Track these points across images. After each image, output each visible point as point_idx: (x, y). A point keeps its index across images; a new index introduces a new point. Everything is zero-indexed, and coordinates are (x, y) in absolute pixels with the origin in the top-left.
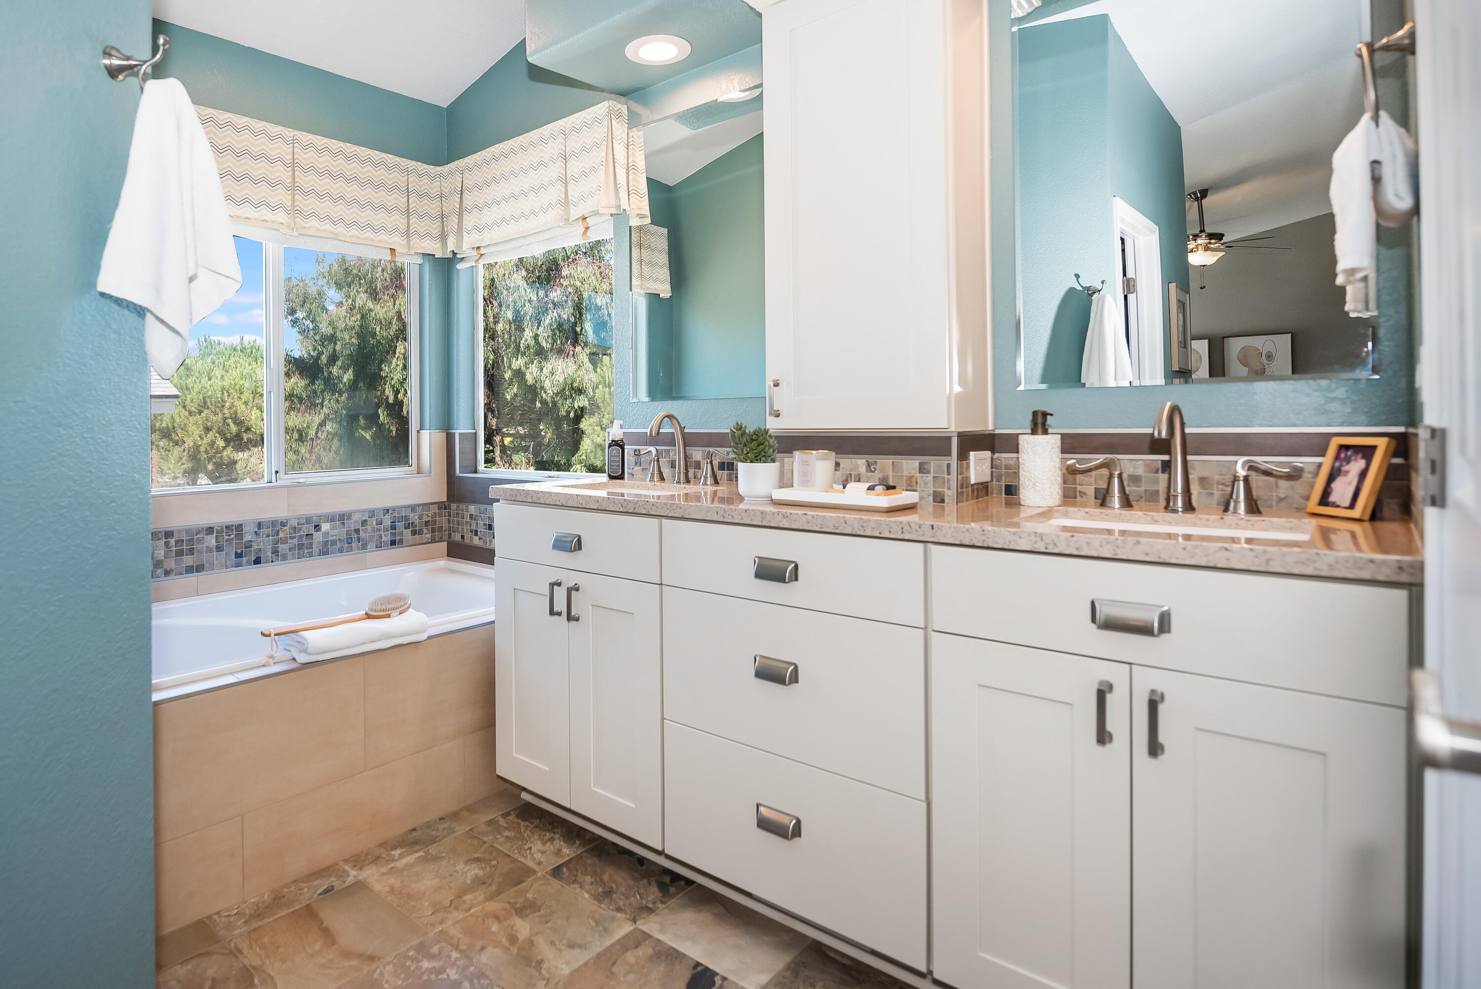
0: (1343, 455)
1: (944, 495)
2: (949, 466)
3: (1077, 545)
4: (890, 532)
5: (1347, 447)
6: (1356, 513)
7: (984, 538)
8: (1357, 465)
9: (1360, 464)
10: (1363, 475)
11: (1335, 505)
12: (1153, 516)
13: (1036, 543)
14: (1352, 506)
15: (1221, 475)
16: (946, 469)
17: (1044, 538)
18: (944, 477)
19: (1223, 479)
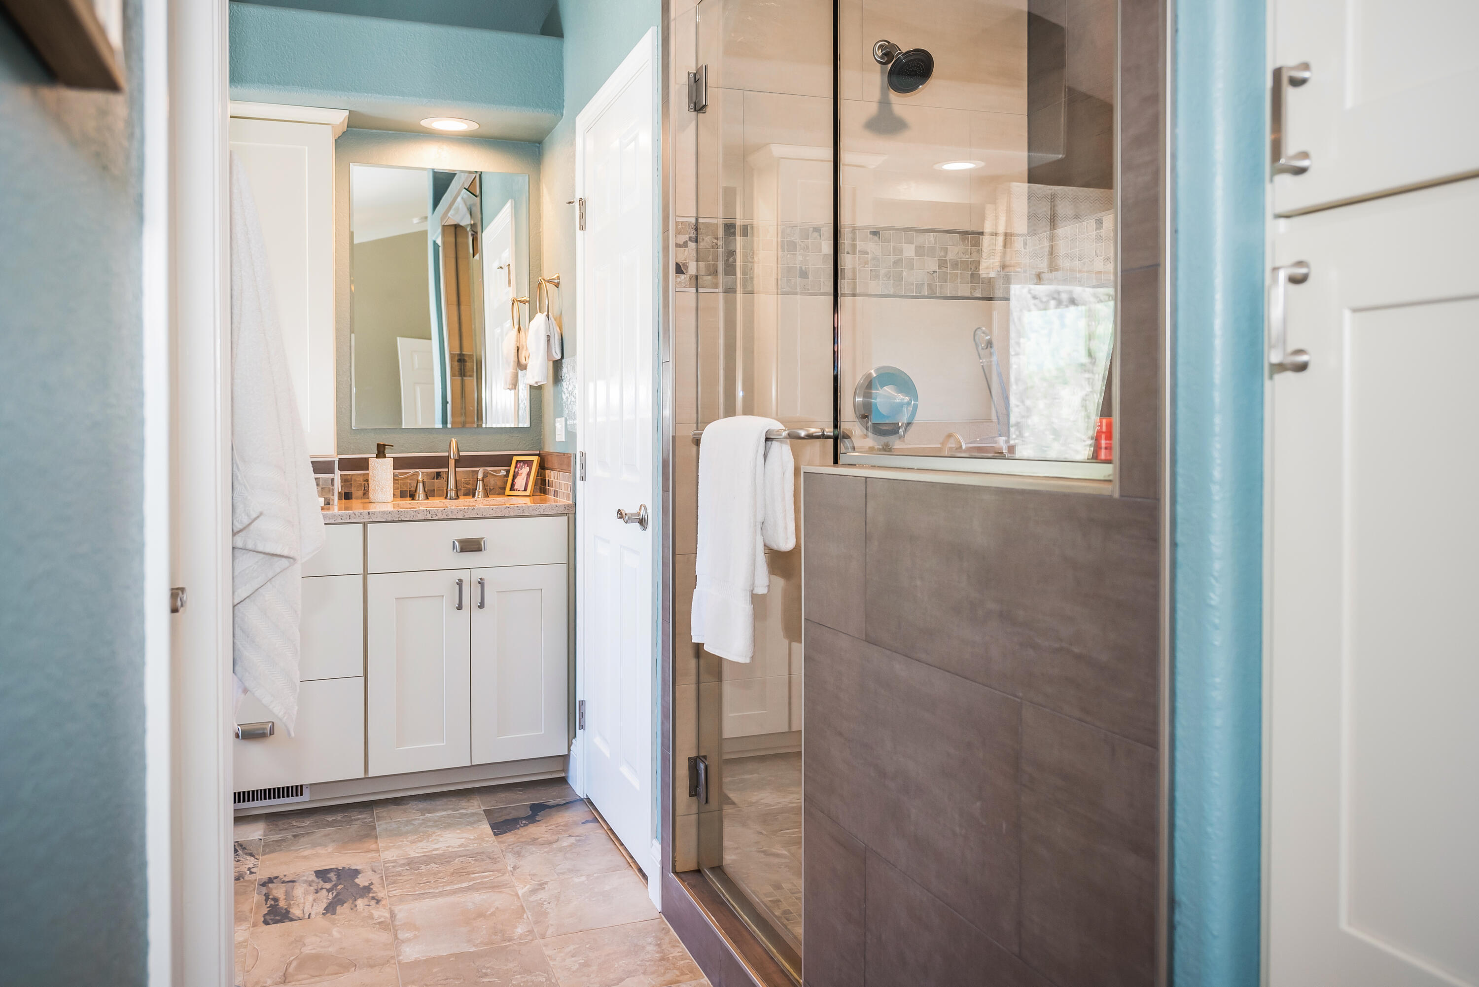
0: (518, 465)
1: (329, 499)
2: (333, 480)
3: (447, 514)
4: (342, 519)
5: (520, 461)
6: (528, 493)
7: (399, 516)
8: (526, 470)
9: (526, 469)
10: (529, 474)
11: (517, 490)
12: (444, 502)
13: (427, 515)
14: (525, 490)
15: (465, 478)
16: (330, 482)
17: (431, 512)
18: (330, 488)
19: (466, 481)
